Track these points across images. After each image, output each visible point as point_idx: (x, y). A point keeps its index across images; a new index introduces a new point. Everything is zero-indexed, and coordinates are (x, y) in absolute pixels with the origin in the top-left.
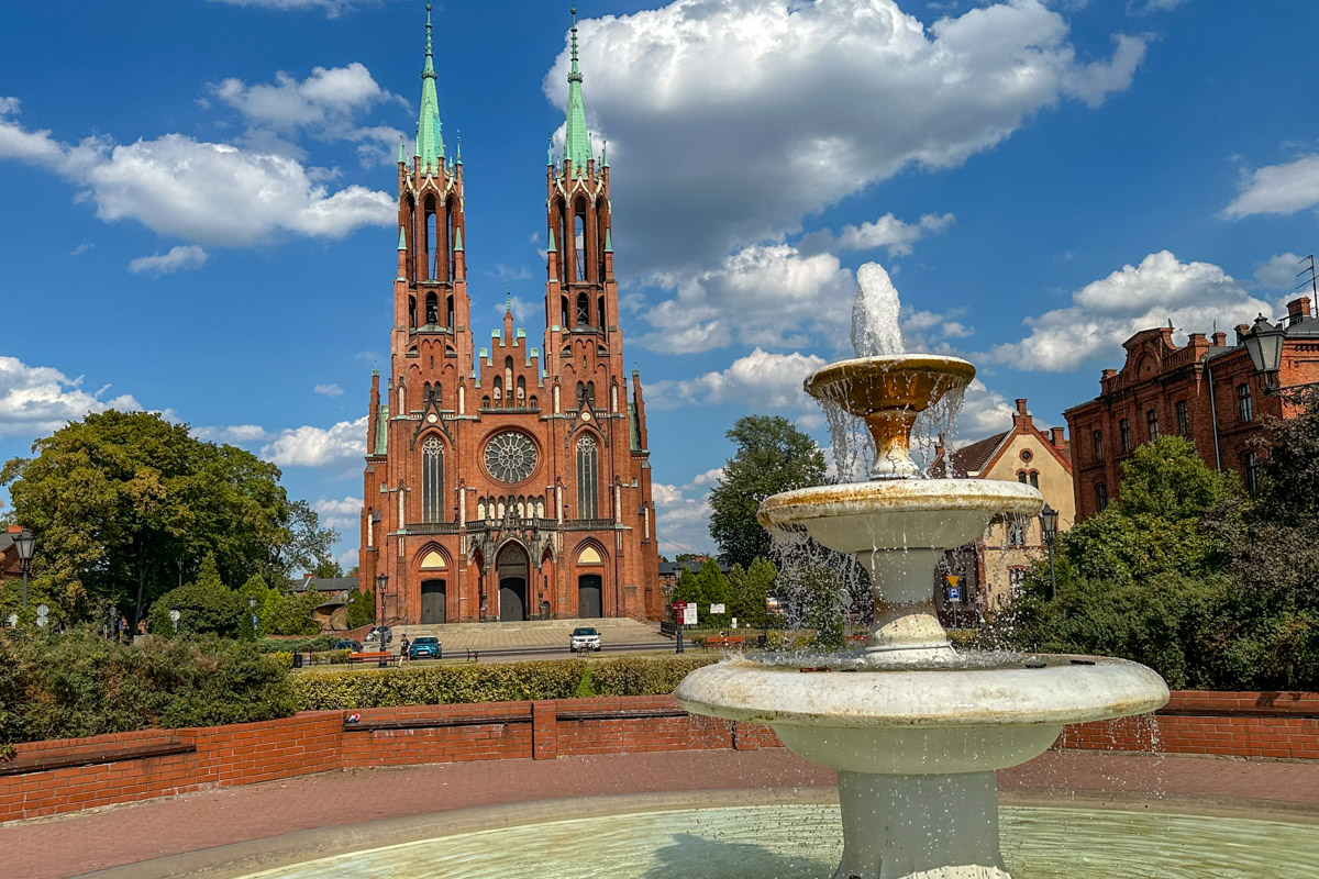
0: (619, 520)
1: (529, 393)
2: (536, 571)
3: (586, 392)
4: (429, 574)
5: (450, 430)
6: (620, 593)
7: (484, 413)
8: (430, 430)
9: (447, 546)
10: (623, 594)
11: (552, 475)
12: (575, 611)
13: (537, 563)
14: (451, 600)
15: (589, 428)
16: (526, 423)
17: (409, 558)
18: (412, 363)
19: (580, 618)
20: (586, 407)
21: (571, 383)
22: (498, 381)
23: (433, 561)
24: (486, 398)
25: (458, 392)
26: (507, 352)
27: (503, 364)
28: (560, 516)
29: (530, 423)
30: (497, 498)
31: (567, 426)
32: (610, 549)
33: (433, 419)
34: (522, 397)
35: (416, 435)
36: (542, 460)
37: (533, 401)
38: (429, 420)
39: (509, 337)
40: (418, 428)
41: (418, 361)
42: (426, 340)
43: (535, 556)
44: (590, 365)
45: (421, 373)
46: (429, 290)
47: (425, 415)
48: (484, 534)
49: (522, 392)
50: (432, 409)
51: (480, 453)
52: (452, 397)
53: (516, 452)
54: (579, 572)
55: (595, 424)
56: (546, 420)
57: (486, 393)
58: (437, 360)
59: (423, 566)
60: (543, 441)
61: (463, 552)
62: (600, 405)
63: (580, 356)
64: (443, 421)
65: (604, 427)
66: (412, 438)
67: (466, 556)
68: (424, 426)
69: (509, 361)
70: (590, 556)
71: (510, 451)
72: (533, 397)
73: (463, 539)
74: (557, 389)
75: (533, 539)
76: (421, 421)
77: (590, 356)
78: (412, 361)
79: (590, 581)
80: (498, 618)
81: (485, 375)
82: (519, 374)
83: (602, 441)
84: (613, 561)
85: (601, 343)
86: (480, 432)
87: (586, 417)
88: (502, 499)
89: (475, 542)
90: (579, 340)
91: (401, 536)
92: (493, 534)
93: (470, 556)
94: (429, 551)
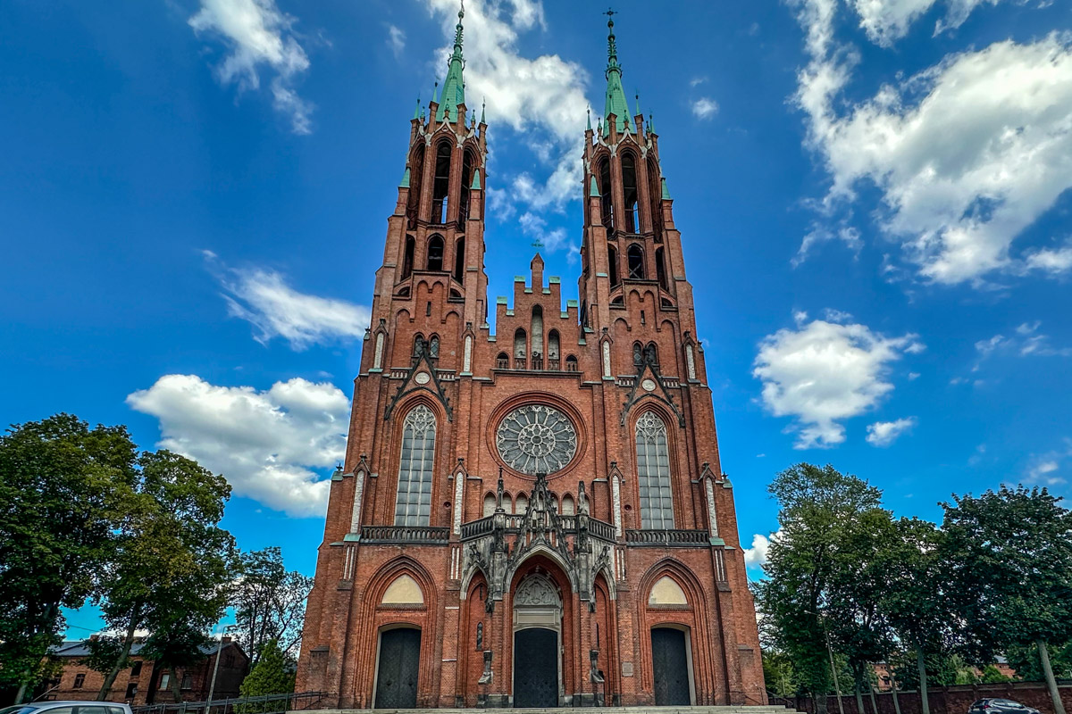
0: (715, 533)
1: (565, 352)
2: (585, 609)
3: (647, 356)
4: (393, 615)
5: (448, 394)
6: (731, 659)
7: (497, 373)
8: (418, 393)
9: (428, 566)
10: (737, 660)
11: (600, 464)
12: (648, 692)
13: (586, 592)
14: (427, 663)
15: (655, 400)
16: (560, 389)
17: (361, 584)
18: (400, 307)
19: (657, 705)
20: (648, 372)
21: (625, 342)
22: (521, 334)
23: (404, 592)
24: (503, 356)
25: (461, 346)
26: (535, 300)
27: (529, 315)
28: (618, 522)
29: (567, 390)
30: (514, 494)
31: (622, 396)
32: (704, 579)
33: (423, 379)
34: (556, 357)
35: (395, 399)
36: (585, 444)
37: (571, 363)
38: (417, 380)
39: (537, 283)
40: (400, 390)
41: (410, 306)
42: (423, 282)
43: (583, 580)
44: (650, 321)
45: (412, 321)
46: (434, 232)
47: (411, 373)
48: (491, 539)
49: (556, 352)
50: (424, 365)
51: (491, 430)
52: (453, 353)
53: (544, 433)
54: (650, 620)
55: (662, 396)
56: (590, 386)
57: (503, 349)
58: (436, 306)
59: (385, 601)
60: (586, 413)
61: (454, 575)
62: (668, 371)
63: (636, 310)
64: (438, 383)
65: (677, 400)
66: (390, 402)
67: (458, 583)
68: (408, 388)
69: (537, 312)
70: (667, 593)
71: (537, 430)
72: (571, 358)
73: (456, 554)
74: (606, 345)
75: (577, 550)
76: (406, 381)
77: (649, 312)
78: (399, 305)
79: (669, 637)
80: (511, 700)
81: (503, 327)
82: (550, 327)
83: (676, 418)
84: (710, 603)
85: (664, 295)
86: (492, 399)
87: (649, 385)
88: (521, 496)
89: (476, 554)
90: (634, 291)
91: (351, 544)
92: (509, 540)
93: (465, 583)
94: (396, 575)
